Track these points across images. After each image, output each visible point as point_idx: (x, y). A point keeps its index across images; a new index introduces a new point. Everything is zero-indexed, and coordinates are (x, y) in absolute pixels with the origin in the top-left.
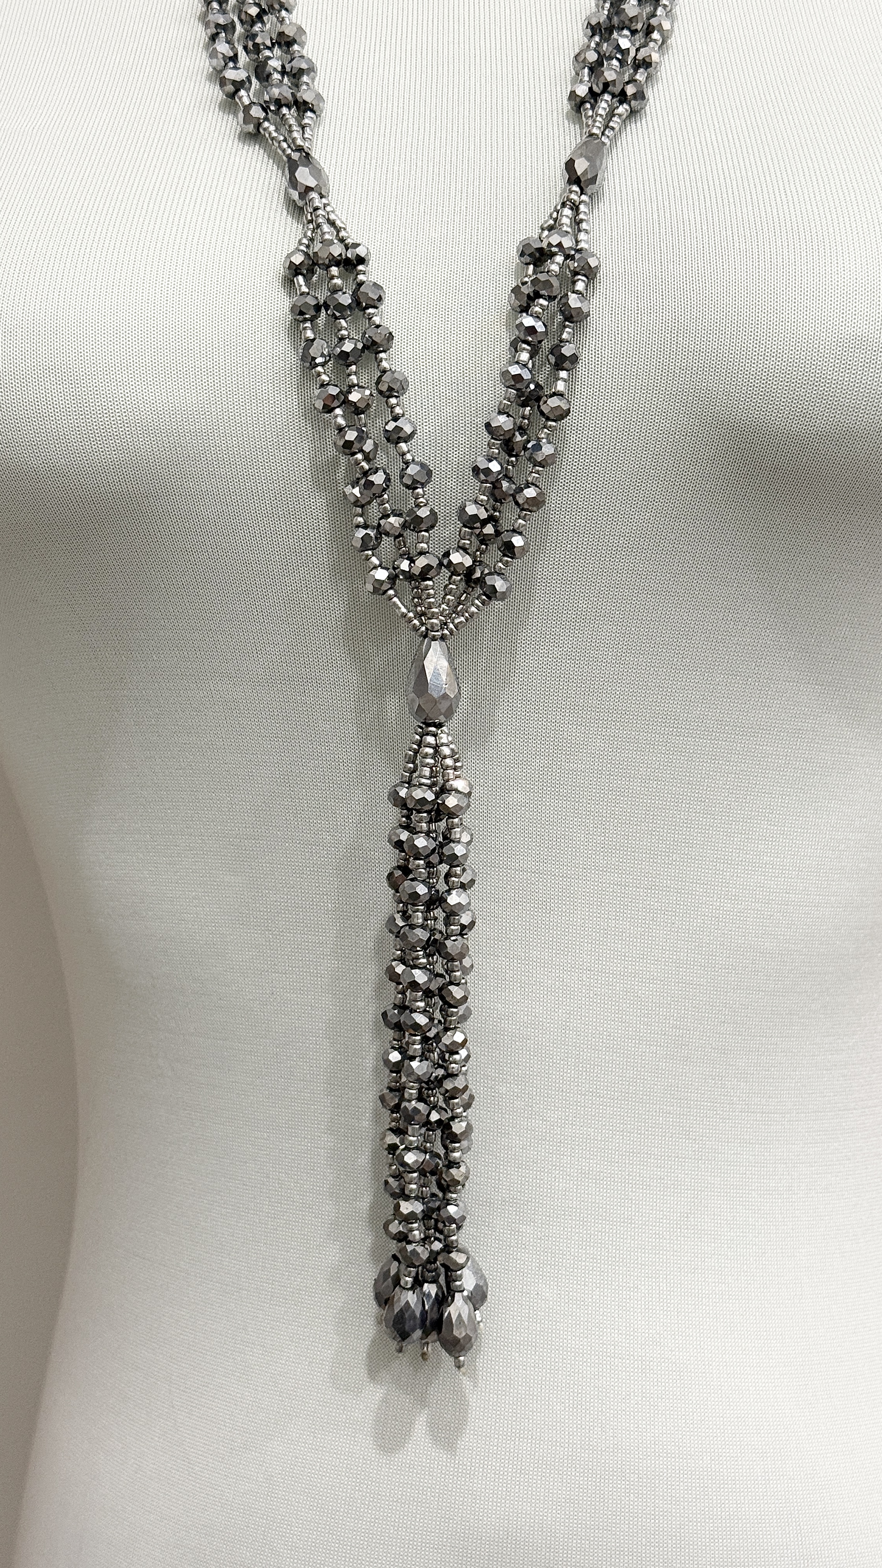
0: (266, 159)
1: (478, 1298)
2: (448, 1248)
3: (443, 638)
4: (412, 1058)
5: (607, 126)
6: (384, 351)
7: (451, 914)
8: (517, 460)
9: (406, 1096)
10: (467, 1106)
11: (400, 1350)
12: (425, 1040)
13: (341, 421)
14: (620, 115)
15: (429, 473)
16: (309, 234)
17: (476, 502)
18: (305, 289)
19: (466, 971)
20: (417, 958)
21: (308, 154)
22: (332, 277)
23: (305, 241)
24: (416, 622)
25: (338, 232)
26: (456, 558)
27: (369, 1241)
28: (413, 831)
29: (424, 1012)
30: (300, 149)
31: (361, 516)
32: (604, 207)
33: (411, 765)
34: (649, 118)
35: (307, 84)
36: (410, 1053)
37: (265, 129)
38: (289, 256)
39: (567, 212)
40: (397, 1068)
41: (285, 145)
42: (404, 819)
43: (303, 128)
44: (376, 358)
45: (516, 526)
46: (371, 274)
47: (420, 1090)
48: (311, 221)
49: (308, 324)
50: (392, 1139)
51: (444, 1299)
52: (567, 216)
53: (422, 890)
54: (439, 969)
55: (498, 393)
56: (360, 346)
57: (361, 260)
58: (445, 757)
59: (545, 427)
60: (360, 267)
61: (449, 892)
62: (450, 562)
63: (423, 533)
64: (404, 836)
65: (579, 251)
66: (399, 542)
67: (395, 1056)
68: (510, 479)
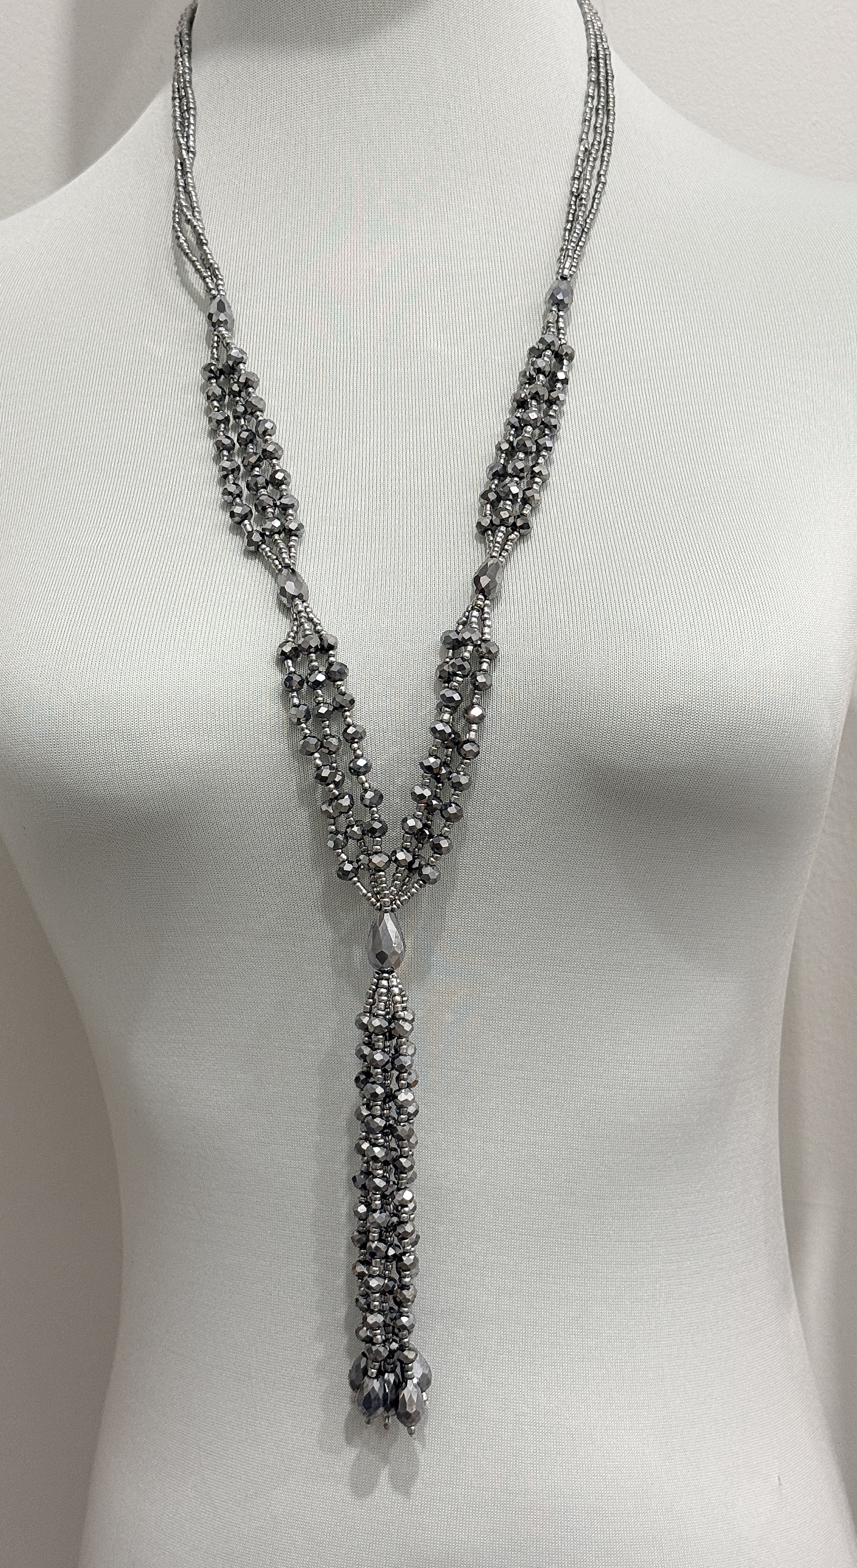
0: (263, 570)
1: (424, 1383)
2: (402, 1348)
3: (393, 910)
4: (375, 1211)
5: (503, 549)
6: (349, 711)
7: (400, 1108)
8: (443, 786)
9: (370, 1238)
10: (414, 1244)
11: (368, 1423)
12: (384, 1196)
13: (318, 762)
14: (512, 540)
15: (381, 797)
16: (295, 628)
17: (414, 817)
18: (292, 669)
19: (412, 1147)
20: (377, 1139)
21: (293, 571)
22: (311, 661)
23: (292, 634)
24: (373, 899)
25: (315, 626)
26: (401, 856)
27: (345, 1341)
28: (374, 1049)
29: (383, 1177)
30: (287, 566)
31: (333, 825)
32: (501, 607)
33: (371, 1000)
34: (533, 539)
35: (292, 515)
36: (373, 1207)
37: (263, 549)
38: (281, 646)
39: (475, 613)
40: (364, 1218)
41: (277, 562)
42: (367, 1039)
43: (289, 548)
44: (343, 715)
45: (443, 832)
46: (340, 656)
47: (380, 1234)
48: (296, 619)
49: (295, 694)
50: (361, 1268)
51: (400, 1385)
52: (475, 617)
53: (380, 1090)
54: (393, 1145)
55: (427, 741)
56: (331, 708)
57: (332, 647)
58: (395, 995)
59: (462, 764)
60: (331, 652)
61: (399, 1090)
62: (396, 859)
63: (377, 839)
64: (367, 1051)
65: (485, 641)
66: (361, 843)
67: (362, 1209)
68: (438, 799)
